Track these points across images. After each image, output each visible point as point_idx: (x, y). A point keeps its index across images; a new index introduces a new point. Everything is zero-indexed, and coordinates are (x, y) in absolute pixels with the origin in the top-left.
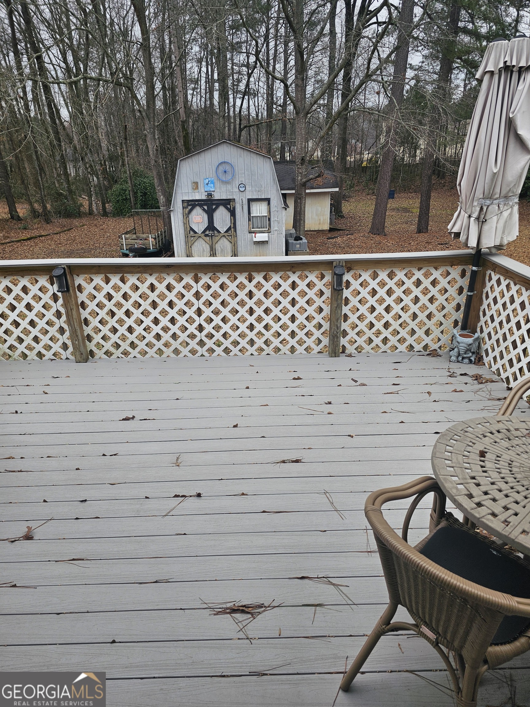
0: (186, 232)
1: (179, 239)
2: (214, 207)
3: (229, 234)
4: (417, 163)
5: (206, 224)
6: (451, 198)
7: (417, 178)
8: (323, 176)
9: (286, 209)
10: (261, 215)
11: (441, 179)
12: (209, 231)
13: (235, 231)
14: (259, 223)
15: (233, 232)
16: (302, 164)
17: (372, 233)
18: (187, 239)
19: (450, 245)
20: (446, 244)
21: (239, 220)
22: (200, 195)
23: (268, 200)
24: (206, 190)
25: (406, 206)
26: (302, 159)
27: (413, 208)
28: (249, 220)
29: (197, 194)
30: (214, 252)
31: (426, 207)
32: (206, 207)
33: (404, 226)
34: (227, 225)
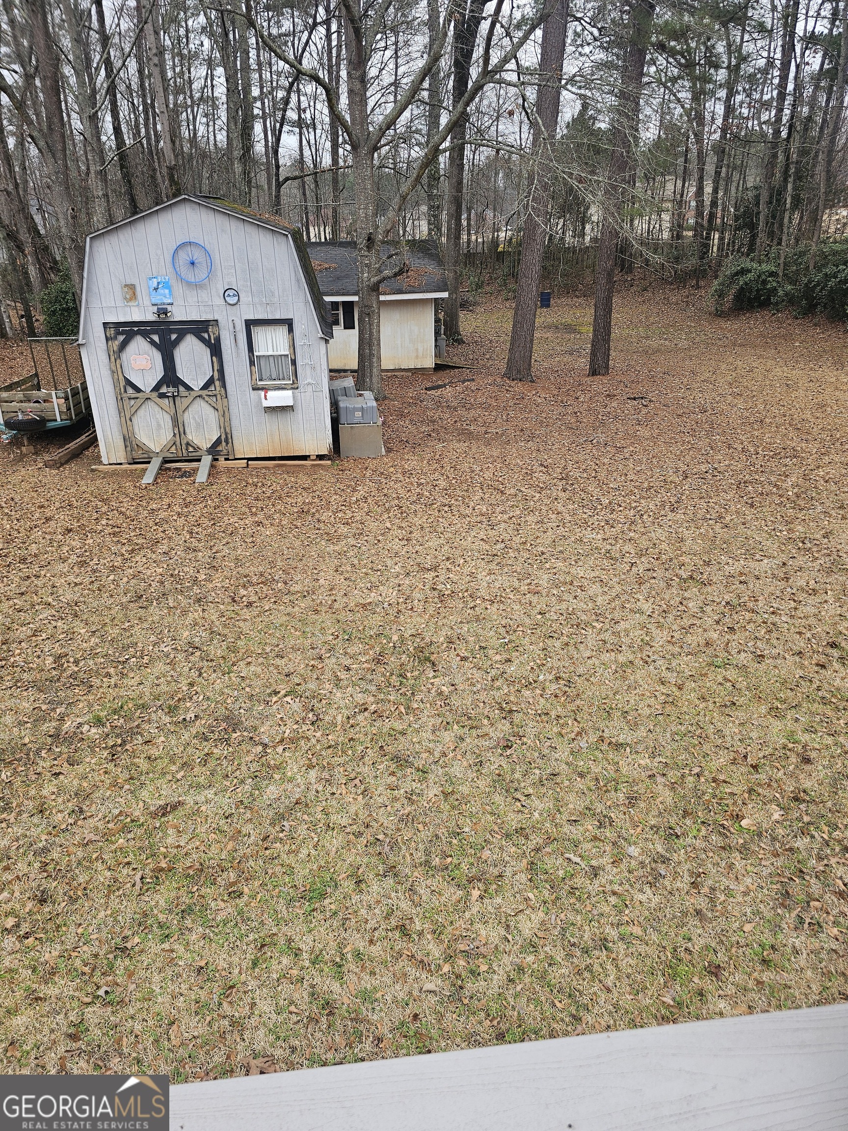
0: (117, 390)
1: (103, 403)
2: (174, 337)
3: (210, 393)
4: (588, 247)
5: (160, 373)
6: (645, 307)
7: (588, 271)
8: (407, 271)
9: (327, 341)
10: (275, 353)
11: (627, 273)
12: (168, 386)
13: (224, 386)
14: (273, 369)
15: (218, 388)
16: (369, 248)
17: (509, 378)
18: (120, 404)
19: (651, 401)
20: (642, 398)
21: (231, 364)
22: (142, 313)
23: (289, 323)
24: (154, 301)
25: (569, 321)
26: (369, 239)
27: (581, 325)
28: (252, 363)
29: (135, 310)
30: (182, 430)
31: (604, 328)
32: (156, 338)
33: (567, 358)
34: (205, 374)
